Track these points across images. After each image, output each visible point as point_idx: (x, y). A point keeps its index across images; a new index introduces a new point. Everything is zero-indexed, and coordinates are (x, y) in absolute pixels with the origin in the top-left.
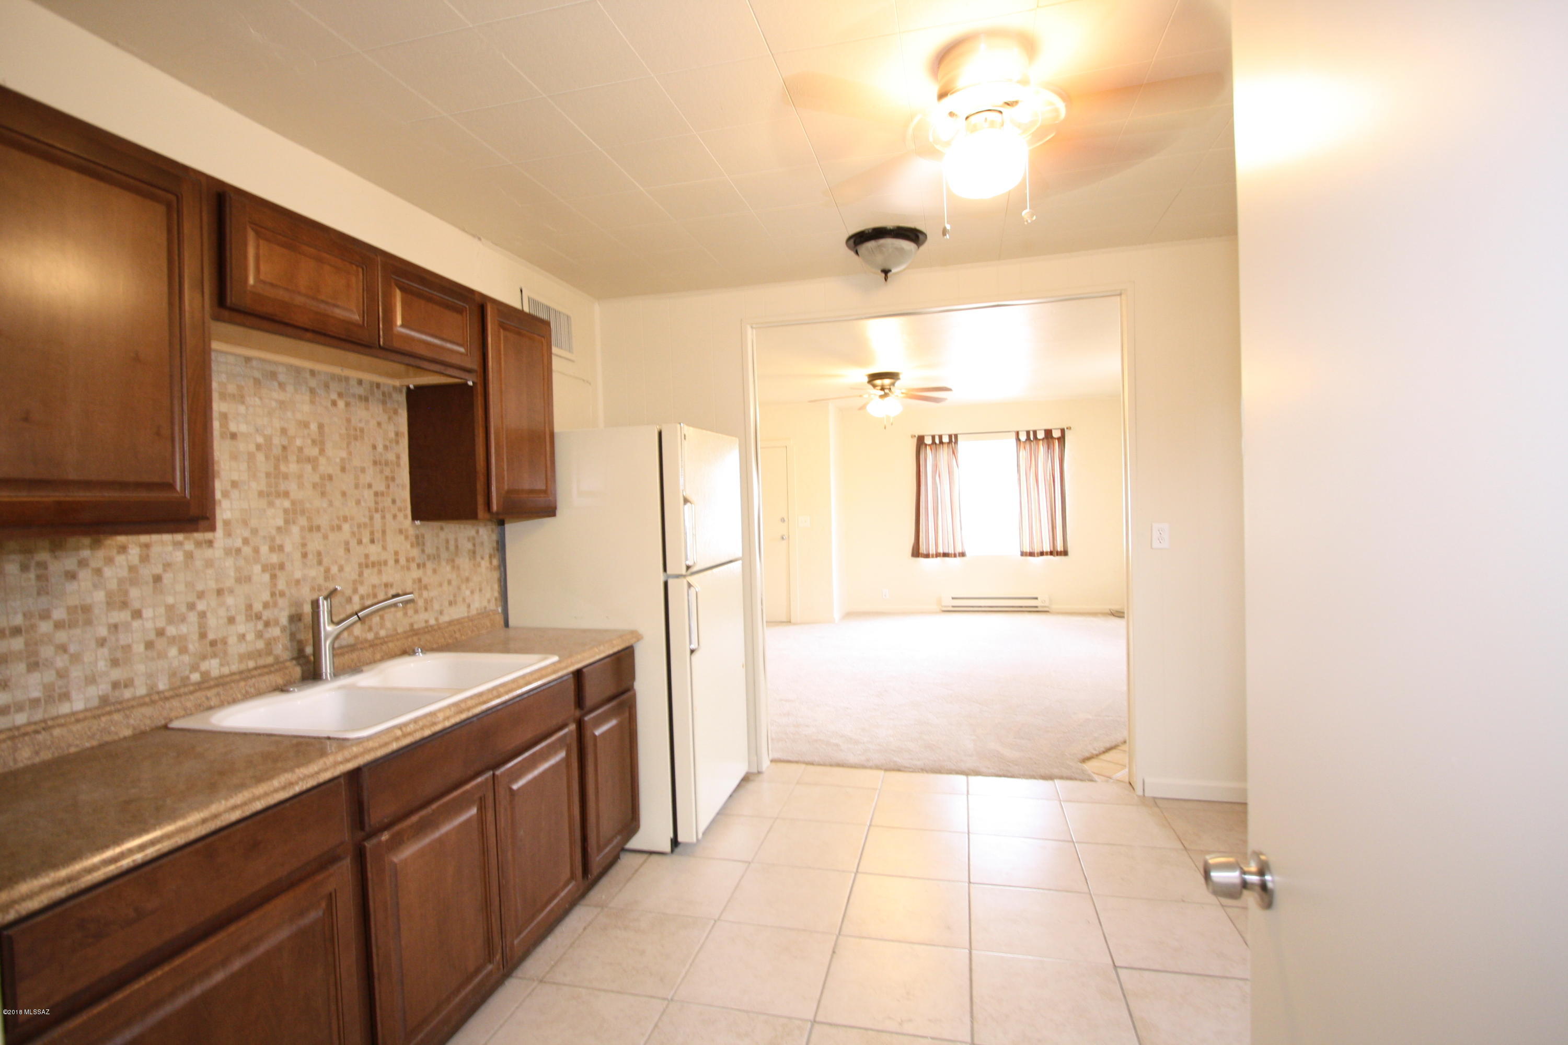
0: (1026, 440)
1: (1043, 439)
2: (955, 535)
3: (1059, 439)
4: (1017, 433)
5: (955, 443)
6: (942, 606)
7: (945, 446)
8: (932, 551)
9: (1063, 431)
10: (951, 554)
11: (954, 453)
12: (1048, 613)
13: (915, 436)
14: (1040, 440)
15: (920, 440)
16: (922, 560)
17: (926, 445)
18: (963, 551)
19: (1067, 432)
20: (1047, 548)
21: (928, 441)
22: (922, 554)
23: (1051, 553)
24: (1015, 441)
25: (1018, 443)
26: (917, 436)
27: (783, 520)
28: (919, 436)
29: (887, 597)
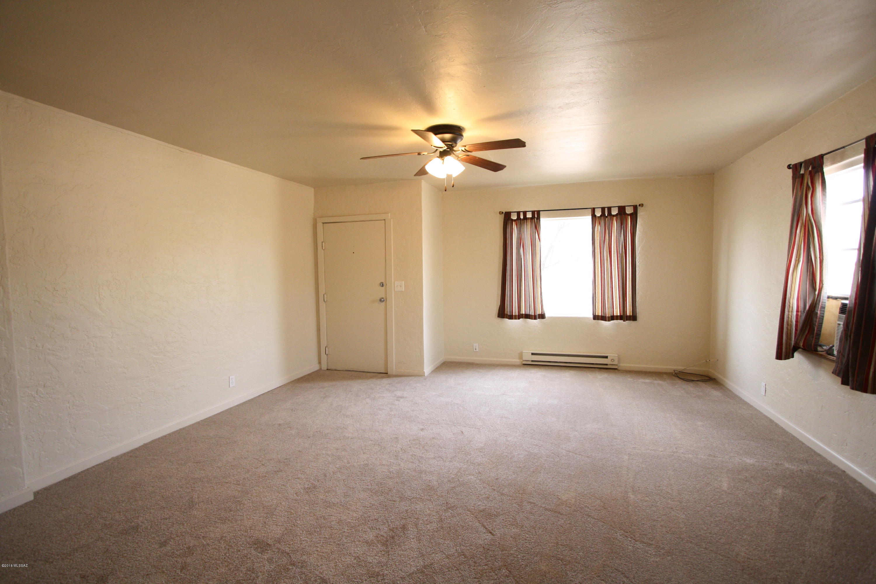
0: (601, 216)
1: (616, 215)
2: (536, 300)
3: (631, 215)
4: (593, 210)
5: (537, 219)
7: (529, 221)
8: (515, 312)
9: (635, 208)
10: (532, 315)
11: (536, 227)
12: (616, 371)
13: (503, 213)
14: (614, 216)
15: (507, 216)
16: (507, 320)
17: (512, 220)
18: (543, 313)
19: (640, 210)
20: (617, 312)
21: (514, 217)
22: (506, 314)
24: (590, 217)
25: (594, 218)
26: (504, 212)
27: (382, 285)
28: (506, 212)
29: (477, 350)
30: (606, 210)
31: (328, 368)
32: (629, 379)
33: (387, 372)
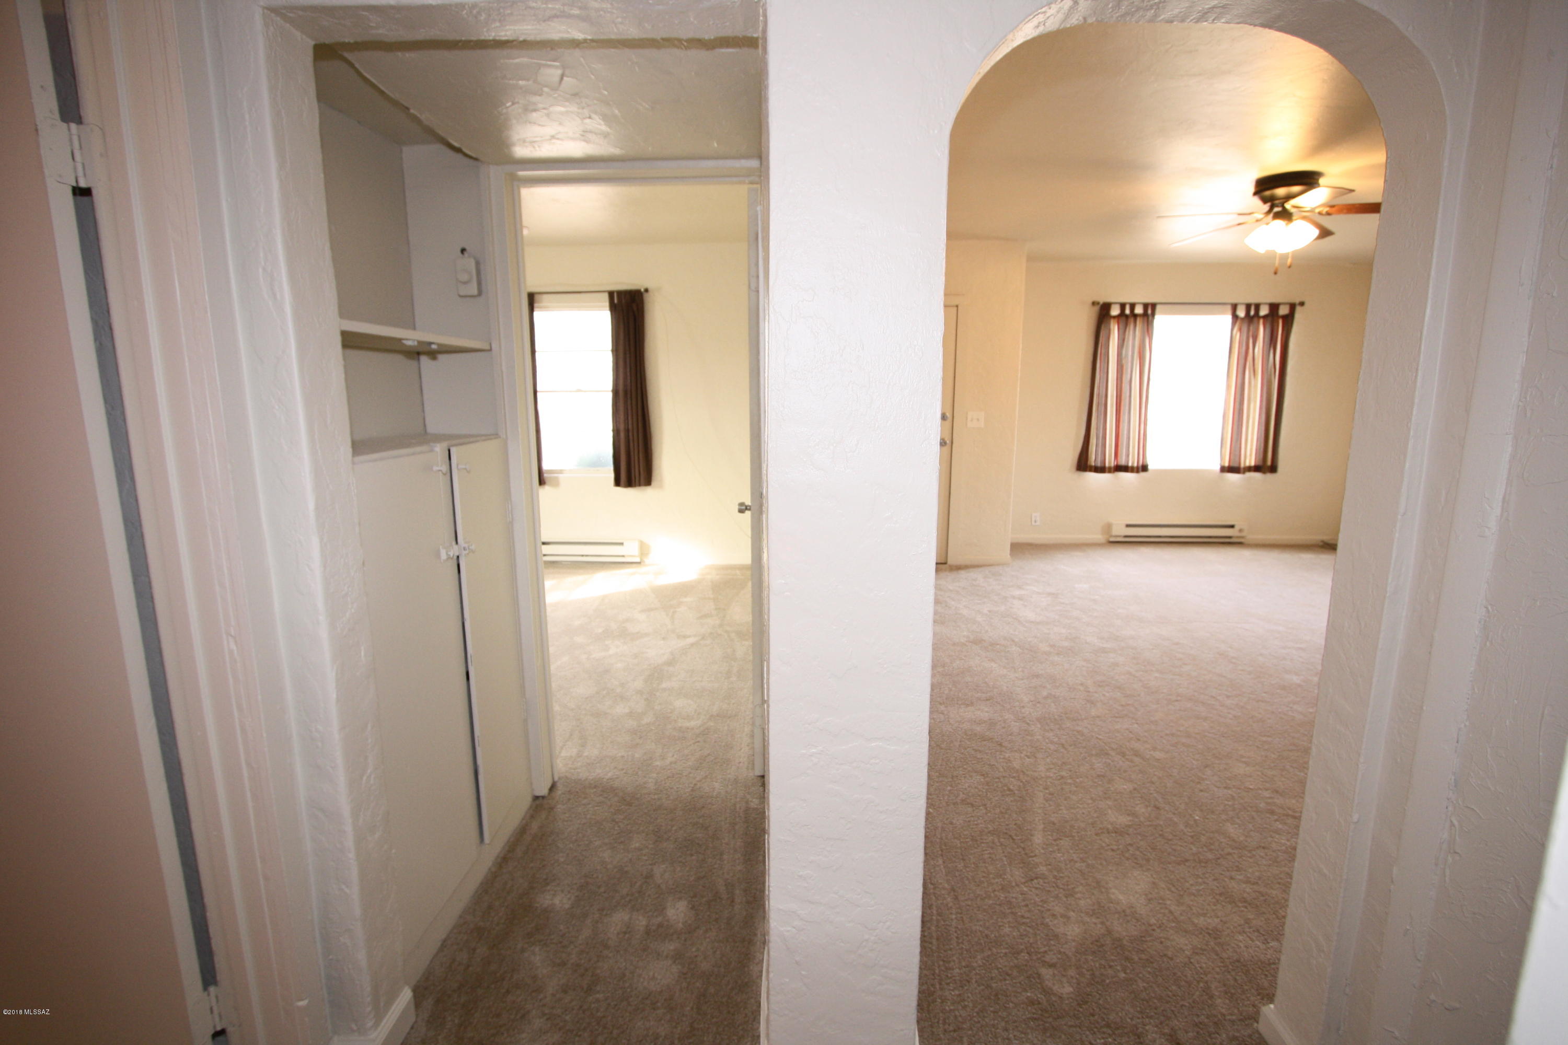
0: (1245, 315)
1: (1265, 317)
3: (1285, 317)
4: (1234, 307)
5: (1151, 317)
6: (1111, 536)
7: (1138, 320)
8: (1107, 462)
10: (1132, 467)
11: (1147, 330)
12: (1244, 546)
13: (1097, 304)
14: (1261, 318)
15: (1104, 308)
17: (1111, 316)
18: (1148, 464)
19: (1298, 309)
20: (1253, 462)
21: (1115, 311)
22: (1092, 466)
23: (1257, 469)
24: (1230, 317)
25: (1235, 319)
26: (1100, 303)
28: (1103, 304)
29: (1038, 523)
30: (1253, 307)
33: (947, 561)
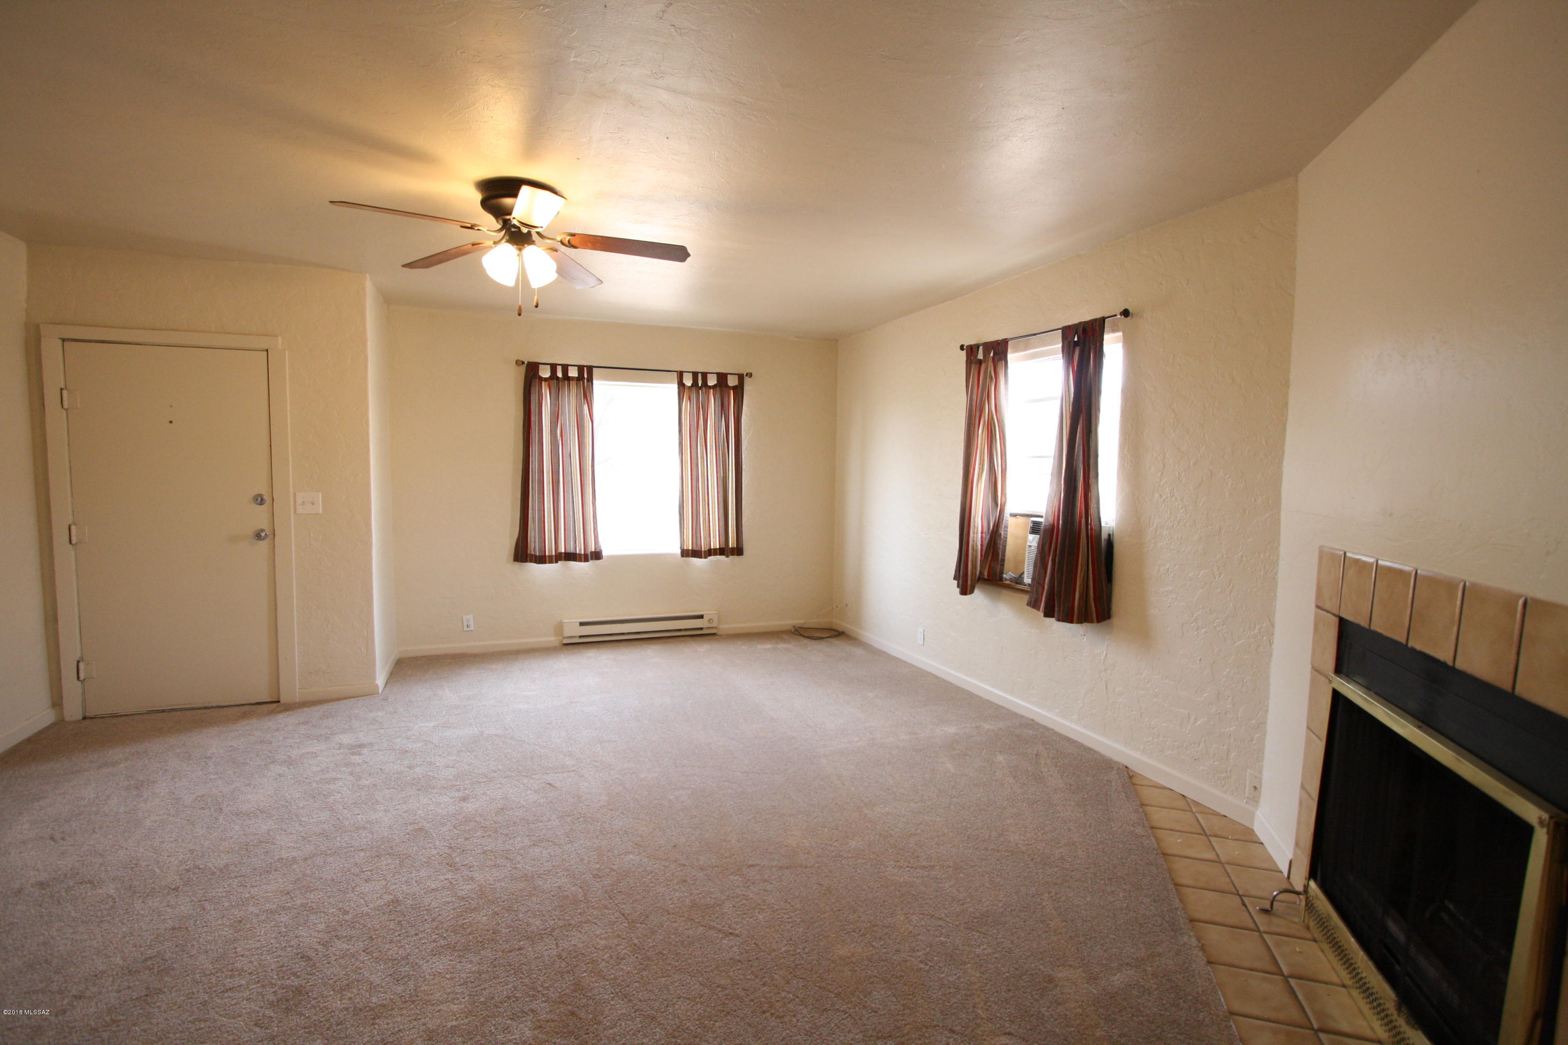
0: (692, 385)
1: (714, 387)
2: (587, 526)
3: (734, 388)
4: (681, 375)
5: (588, 381)
6: (564, 638)
7: (573, 384)
8: (550, 550)
9: (741, 377)
10: (580, 555)
11: (585, 396)
12: (717, 637)
13: (523, 363)
14: (710, 387)
15: (532, 369)
16: (533, 567)
17: (541, 379)
18: (597, 550)
19: (747, 380)
20: (715, 544)
21: (545, 373)
22: (531, 555)
23: (722, 551)
24: (676, 386)
25: (681, 388)
26: (526, 362)
27: (259, 500)
28: (529, 363)
29: (472, 628)
30: (700, 376)
31: (88, 714)
32: (742, 648)
33: (279, 698)
